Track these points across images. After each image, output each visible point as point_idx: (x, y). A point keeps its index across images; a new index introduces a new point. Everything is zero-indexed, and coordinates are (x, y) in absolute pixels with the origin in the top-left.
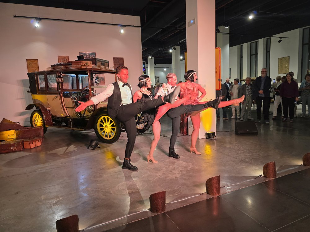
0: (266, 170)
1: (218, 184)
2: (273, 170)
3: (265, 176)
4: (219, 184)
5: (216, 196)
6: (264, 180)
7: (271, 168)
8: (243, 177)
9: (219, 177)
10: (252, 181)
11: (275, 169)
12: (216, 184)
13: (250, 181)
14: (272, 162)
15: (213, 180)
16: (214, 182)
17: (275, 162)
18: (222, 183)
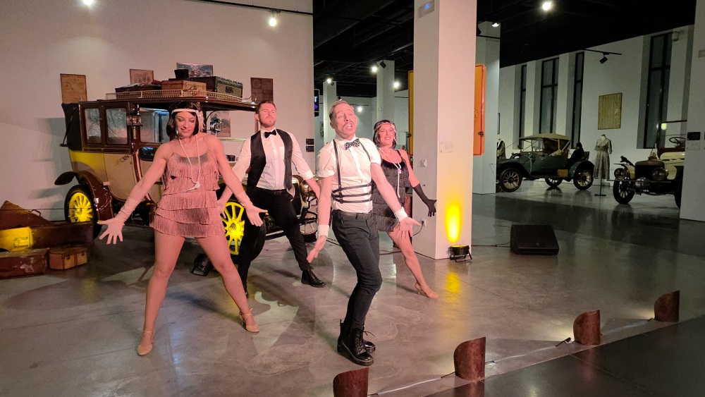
0: (579, 329)
1: (480, 356)
3: (578, 341)
4: (483, 356)
7: (590, 323)
8: (532, 341)
10: (550, 350)
11: (599, 325)
12: (477, 355)
13: (547, 351)
15: (471, 346)
16: (473, 350)
17: (598, 311)
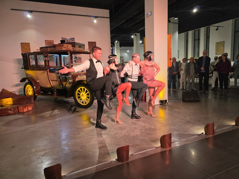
0: (207, 129)
1: (169, 140)
2: (212, 129)
3: (206, 134)
4: (171, 140)
5: (168, 149)
6: (205, 137)
7: (211, 127)
8: (189, 134)
9: (171, 134)
10: (196, 137)
11: (214, 128)
12: (168, 140)
13: (194, 138)
14: (212, 122)
15: (166, 137)
16: (167, 138)
17: (213, 123)
18: (173, 139)
